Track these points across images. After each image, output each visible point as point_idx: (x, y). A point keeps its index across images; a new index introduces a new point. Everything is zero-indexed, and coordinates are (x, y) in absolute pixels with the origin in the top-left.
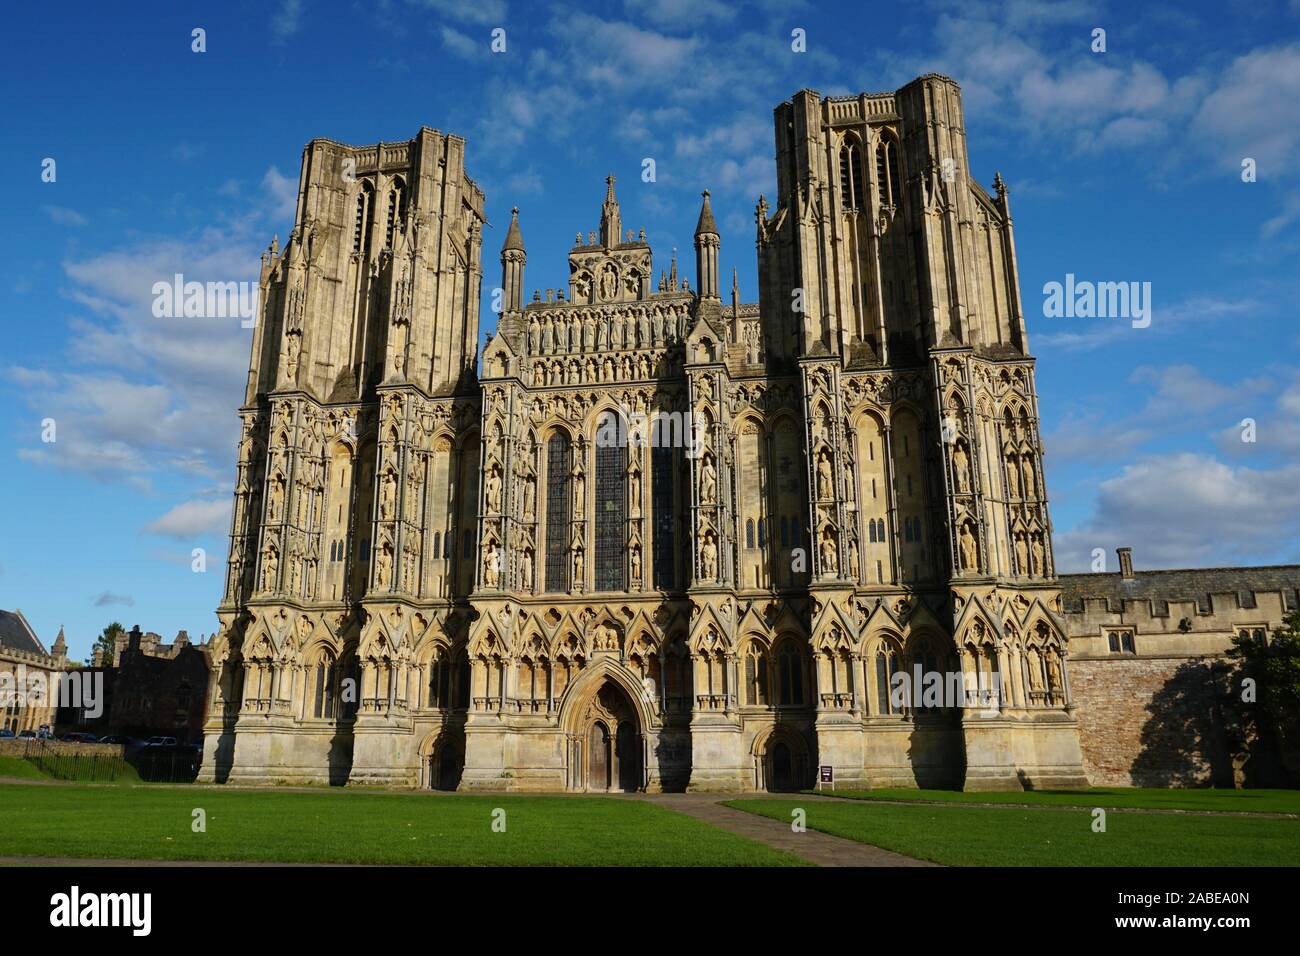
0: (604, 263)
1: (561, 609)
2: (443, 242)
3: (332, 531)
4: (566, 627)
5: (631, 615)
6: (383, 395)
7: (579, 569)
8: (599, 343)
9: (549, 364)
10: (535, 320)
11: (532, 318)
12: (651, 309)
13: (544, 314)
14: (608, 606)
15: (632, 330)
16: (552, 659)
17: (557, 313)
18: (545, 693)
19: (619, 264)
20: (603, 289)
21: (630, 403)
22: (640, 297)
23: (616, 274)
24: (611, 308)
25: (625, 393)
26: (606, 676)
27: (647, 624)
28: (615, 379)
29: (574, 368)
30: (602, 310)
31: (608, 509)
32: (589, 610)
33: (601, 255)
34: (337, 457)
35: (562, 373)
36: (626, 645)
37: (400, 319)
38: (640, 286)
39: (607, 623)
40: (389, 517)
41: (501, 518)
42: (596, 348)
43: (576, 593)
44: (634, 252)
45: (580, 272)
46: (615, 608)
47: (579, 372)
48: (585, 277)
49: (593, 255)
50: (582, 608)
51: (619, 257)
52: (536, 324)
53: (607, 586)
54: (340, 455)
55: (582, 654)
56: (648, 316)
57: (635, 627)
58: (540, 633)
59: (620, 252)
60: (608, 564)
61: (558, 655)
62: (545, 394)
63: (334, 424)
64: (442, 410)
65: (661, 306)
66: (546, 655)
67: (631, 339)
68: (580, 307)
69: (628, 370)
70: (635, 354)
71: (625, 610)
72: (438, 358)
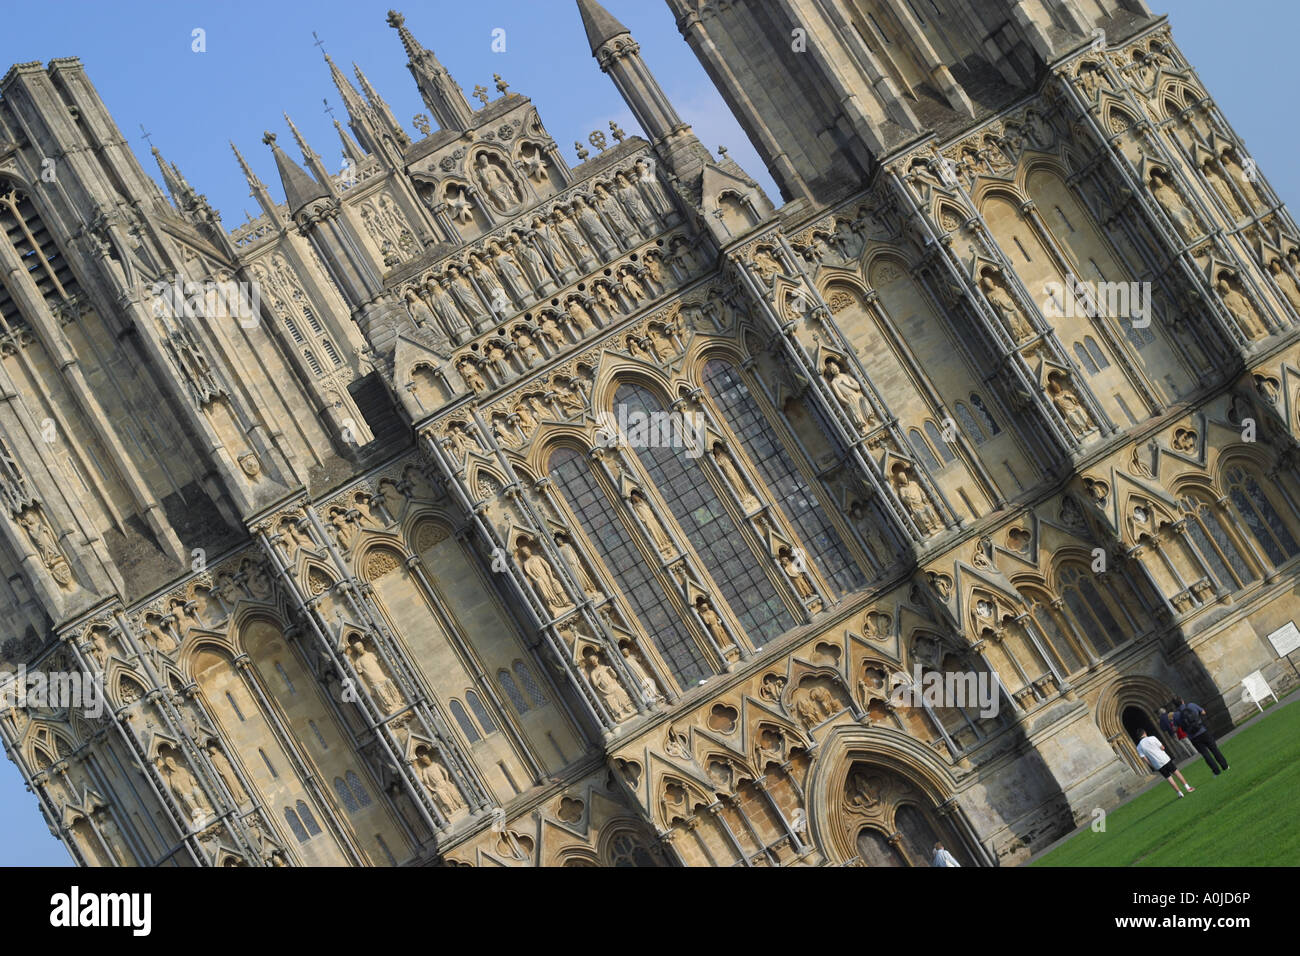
0: (472, 154)
1: (729, 698)
2: (166, 245)
3: (272, 796)
4: (751, 721)
5: (834, 650)
6: (262, 529)
7: (716, 627)
8: (541, 283)
9: (481, 354)
10: (414, 296)
11: (407, 297)
12: (590, 193)
13: (423, 281)
14: (795, 655)
15: (579, 240)
16: (760, 777)
17: (445, 268)
18: (773, 831)
19: (499, 145)
20: (493, 196)
21: (645, 349)
22: (561, 183)
23: (503, 165)
24: (528, 220)
25: (629, 338)
26: (850, 754)
27: (865, 650)
28: (600, 326)
29: (524, 340)
30: (514, 231)
31: (703, 522)
32: (770, 677)
33: (460, 145)
34: (203, 680)
35: (509, 356)
36: (853, 695)
37: (211, 396)
38: (550, 165)
39: (807, 680)
40: (396, 706)
41: (579, 610)
42: (540, 293)
43: (734, 666)
44: (511, 116)
45: (441, 189)
46: (806, 654)
47: (536, 341)
48: (453, 190)
49: (447, 151)
50: (757, 681)
51: (490, 136)
52: (418, 303)
53: (770, 633)
54: (206, 673)
55: (799, 745)
56: (592, 206)
57: (851, 667)
58: (721, 751)
59: (487, 128)
60: (752, 599)
61: (763, 765)
62: (504, 402)
63: (165, 629)
64: (342, 512)
65: (604, 180)
66: (748, 777)
67: (586, 253)
68: (477, 243)
69: (610, 302)
70: (608, 272)
71: (822, 647)
72: (281, 434)
